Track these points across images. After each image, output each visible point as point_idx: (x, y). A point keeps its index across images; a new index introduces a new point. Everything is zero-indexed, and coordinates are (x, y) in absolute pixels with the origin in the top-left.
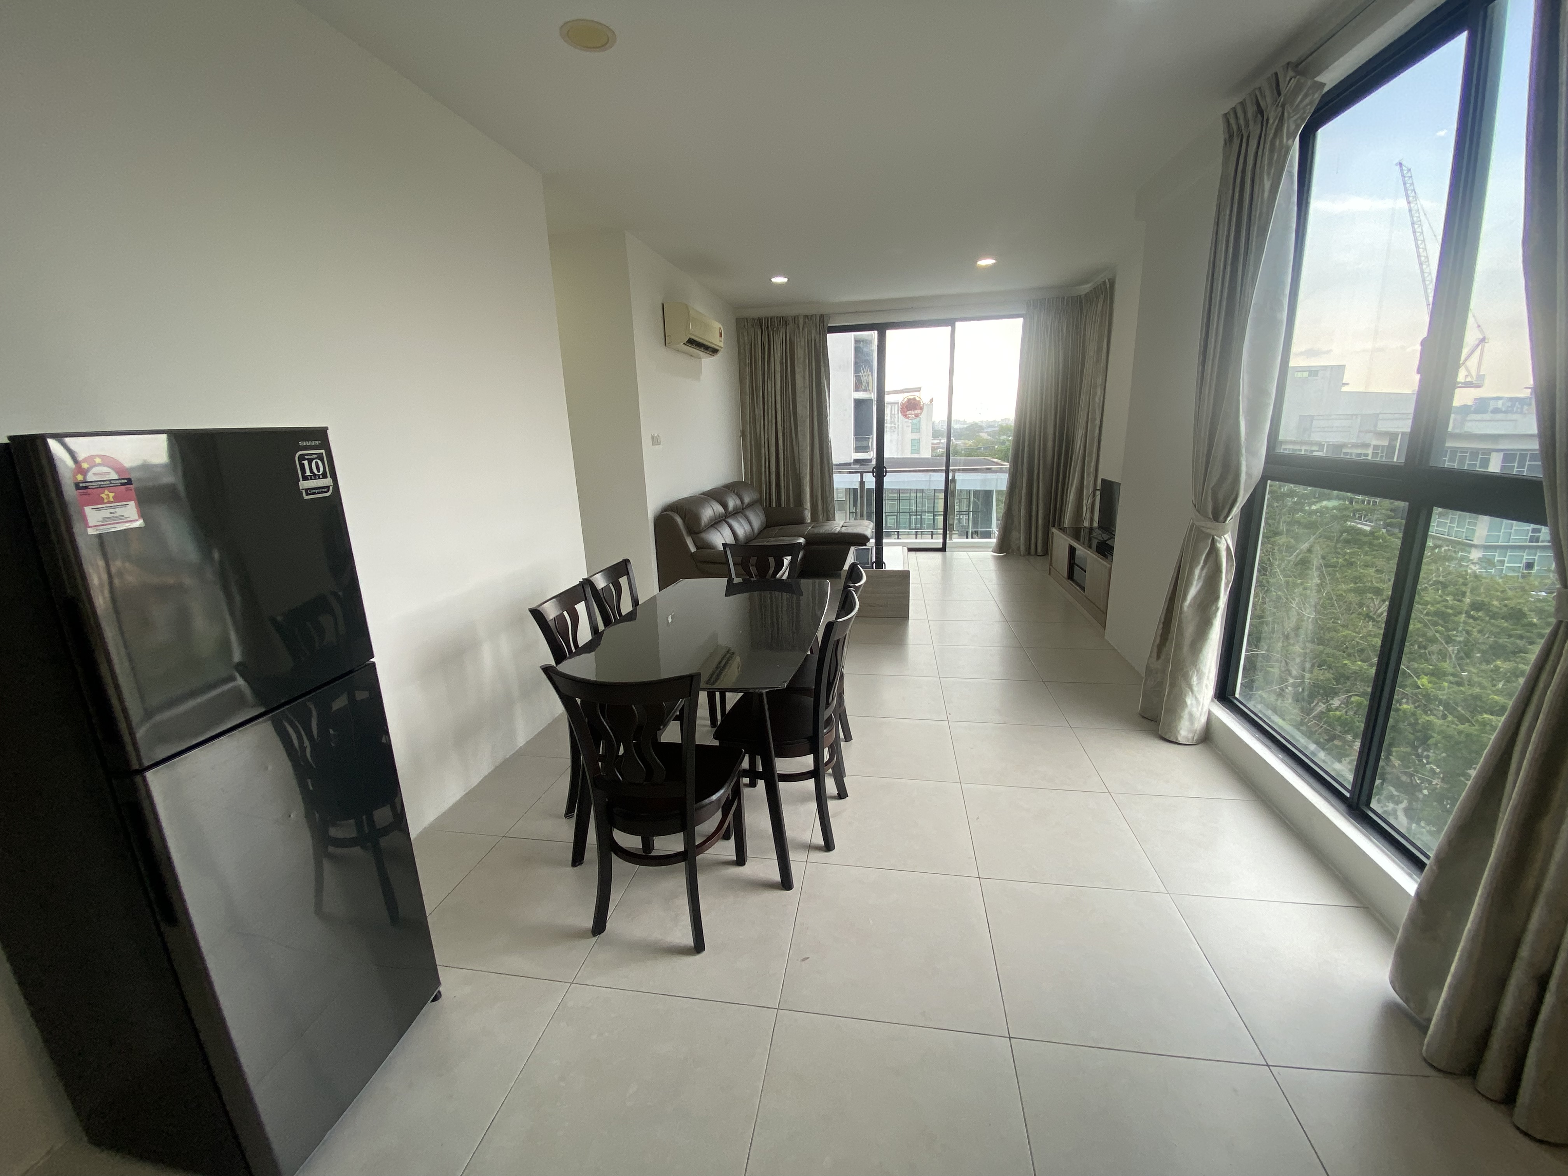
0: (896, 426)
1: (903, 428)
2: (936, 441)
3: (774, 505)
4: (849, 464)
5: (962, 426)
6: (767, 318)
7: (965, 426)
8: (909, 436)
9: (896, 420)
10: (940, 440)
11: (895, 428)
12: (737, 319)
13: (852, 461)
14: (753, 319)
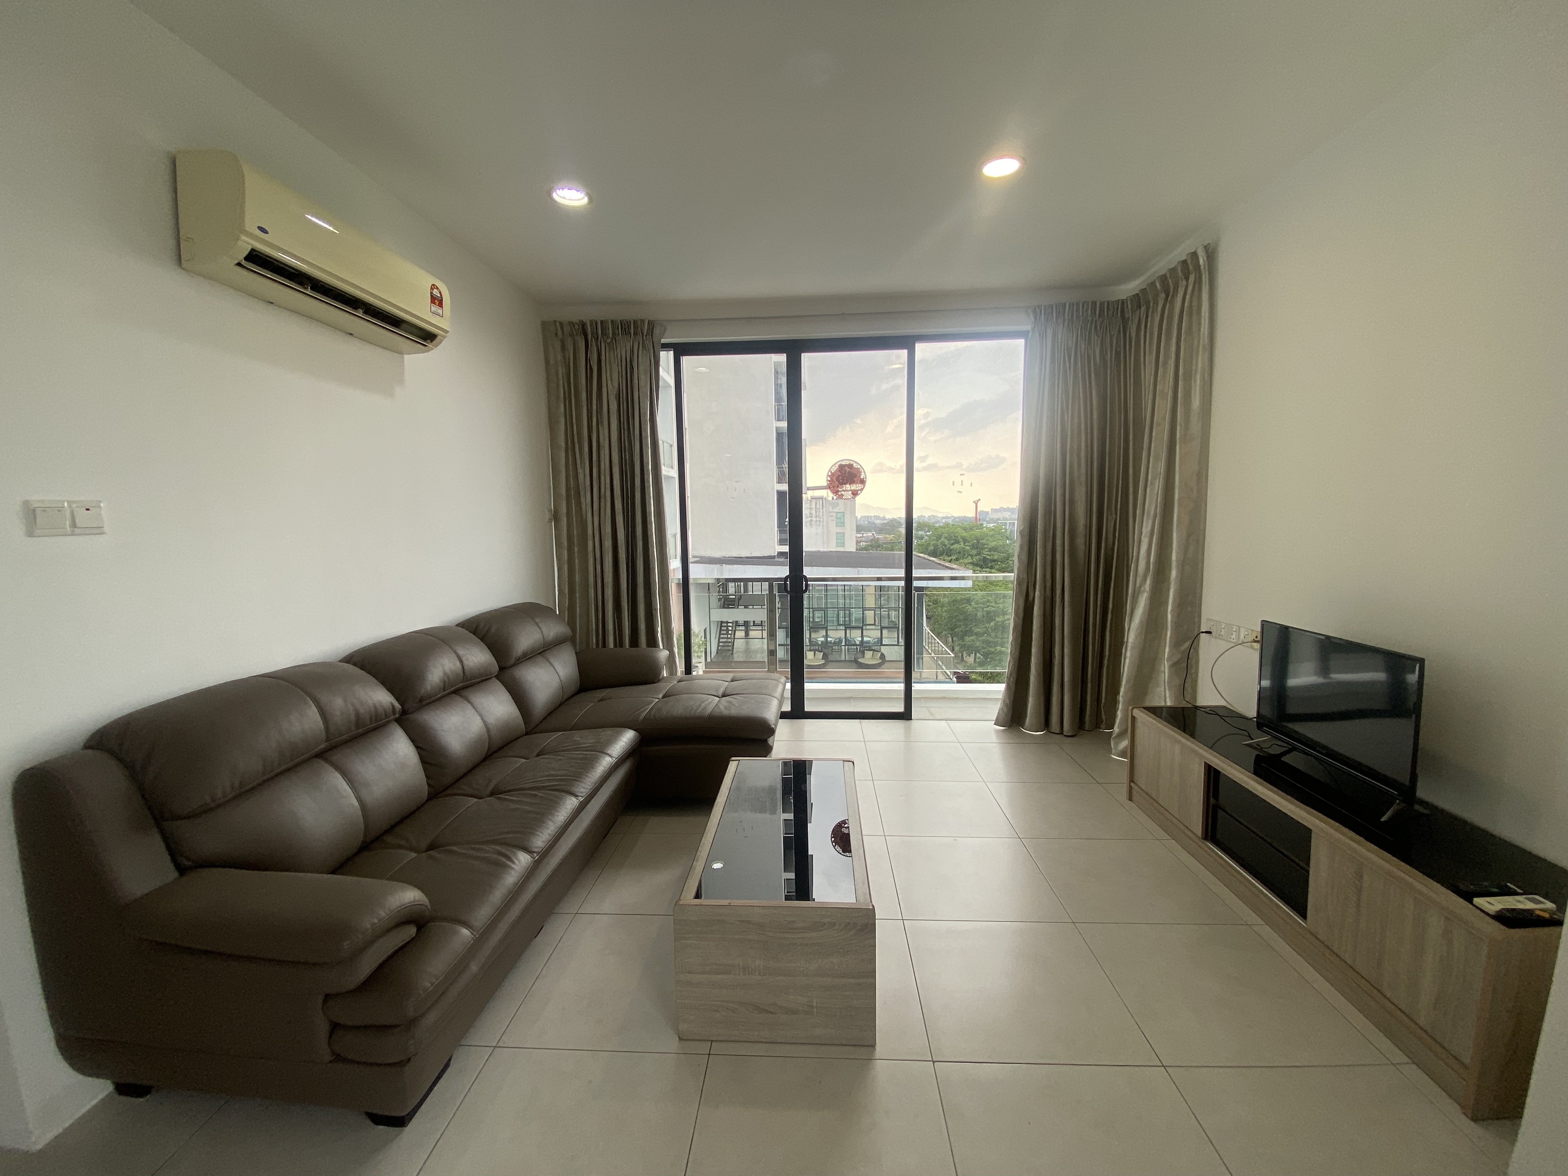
0: (821, 520)
1: (827, 522)
2: (859, 535)
3: (611, 644)
4: (774, 557)
5: (882, 522)
6: (594, 323)
7: (885, 522)
8: (834, 529)
9: (821, 514)
10: (863, 534)
11: (820, 521)
12: (542, 322)
13: (776, 554)
14: (572, 324)
